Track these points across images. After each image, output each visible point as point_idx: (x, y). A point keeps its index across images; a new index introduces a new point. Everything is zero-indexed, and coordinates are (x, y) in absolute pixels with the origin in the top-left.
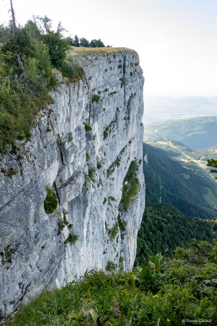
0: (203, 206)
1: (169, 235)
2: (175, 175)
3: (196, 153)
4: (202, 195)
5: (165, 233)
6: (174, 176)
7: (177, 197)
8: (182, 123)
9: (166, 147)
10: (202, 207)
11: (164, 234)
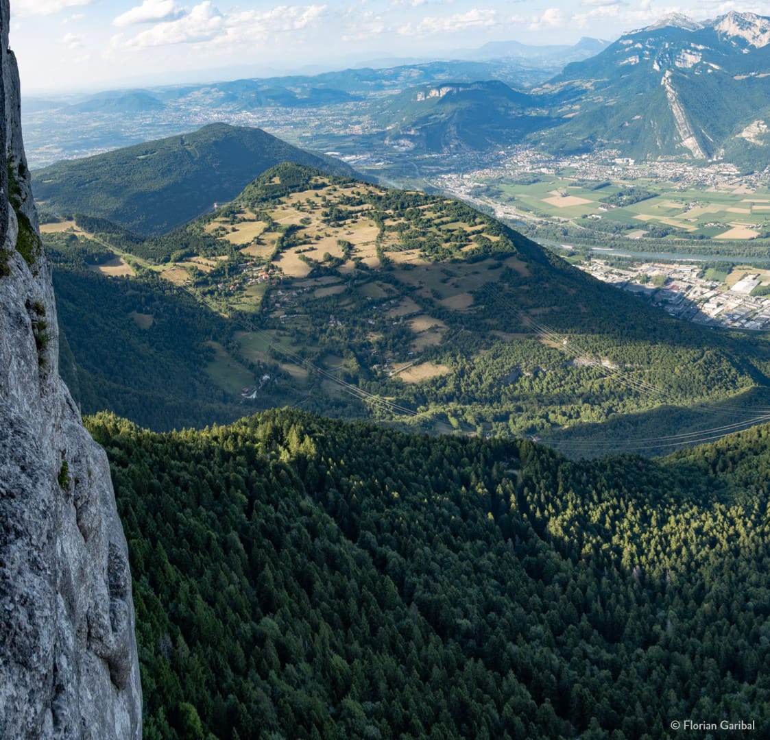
0: (212, 403)
1: (140, 502)
2: (110, 323)
3: (156, 245)
4: (202, 369)
5: (127, 496)
6: (107, 325)
7: (128, 393)
8: (100, 164)
9: (66, 240)
10: (207, 405)
11: (125, 499)
